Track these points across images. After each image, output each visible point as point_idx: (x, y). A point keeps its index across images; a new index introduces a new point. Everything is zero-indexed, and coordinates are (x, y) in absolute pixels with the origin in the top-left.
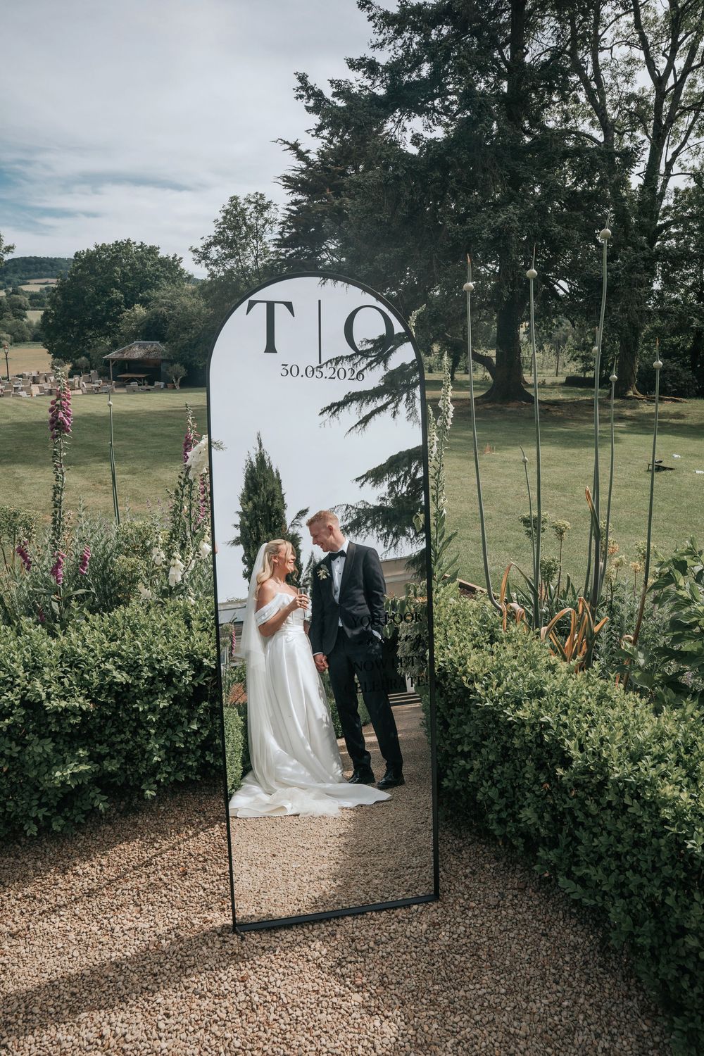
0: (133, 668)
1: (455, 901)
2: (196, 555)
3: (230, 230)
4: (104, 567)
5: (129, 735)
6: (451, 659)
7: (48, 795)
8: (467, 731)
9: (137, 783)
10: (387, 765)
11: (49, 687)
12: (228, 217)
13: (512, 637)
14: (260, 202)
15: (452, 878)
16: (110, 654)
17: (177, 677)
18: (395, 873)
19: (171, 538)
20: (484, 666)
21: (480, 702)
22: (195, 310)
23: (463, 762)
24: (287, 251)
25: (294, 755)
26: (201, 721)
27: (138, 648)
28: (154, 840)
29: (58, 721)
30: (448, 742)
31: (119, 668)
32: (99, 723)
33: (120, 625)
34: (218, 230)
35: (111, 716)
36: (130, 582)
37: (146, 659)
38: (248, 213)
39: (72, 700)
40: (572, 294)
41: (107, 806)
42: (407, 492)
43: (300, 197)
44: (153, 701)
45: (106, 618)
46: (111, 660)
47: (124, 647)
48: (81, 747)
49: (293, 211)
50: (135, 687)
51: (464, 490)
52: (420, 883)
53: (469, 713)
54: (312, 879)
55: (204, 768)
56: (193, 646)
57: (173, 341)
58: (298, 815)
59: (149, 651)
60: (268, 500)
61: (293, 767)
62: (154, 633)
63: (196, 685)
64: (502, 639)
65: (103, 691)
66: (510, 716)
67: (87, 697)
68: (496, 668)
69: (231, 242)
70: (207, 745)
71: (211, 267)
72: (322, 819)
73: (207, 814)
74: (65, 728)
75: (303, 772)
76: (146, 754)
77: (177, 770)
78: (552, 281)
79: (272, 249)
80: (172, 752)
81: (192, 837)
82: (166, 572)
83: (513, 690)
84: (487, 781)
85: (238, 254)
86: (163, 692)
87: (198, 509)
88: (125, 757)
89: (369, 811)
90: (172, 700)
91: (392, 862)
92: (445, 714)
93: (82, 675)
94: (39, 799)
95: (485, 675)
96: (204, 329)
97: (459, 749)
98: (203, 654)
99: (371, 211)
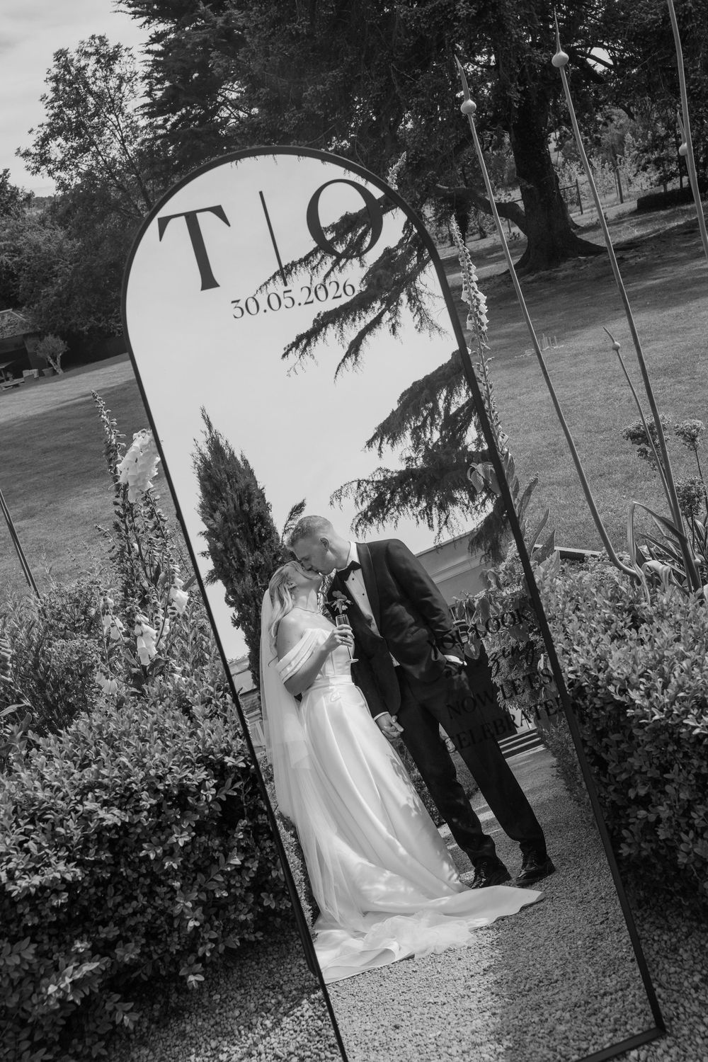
0: (126, 799)
1: (691, 1031)
2: (170, 611)
3: (70, 107)
4: (36, 664)
5: (143, 901)
6: (583, 666)
7: (42, 1027)
8: (637, 765)
9: (172, 969)
10: (521, 846)
11: (9, 861)
12: (61, 87)
13: (664, 611)
14: (103, 50)
15: (676, 995)
16: (85, 787)
17: (194, 794)
18: (587, 1007)
19: (126, 595)
20: (635, 662)
21: (645, 716)
22: (53, 247)
23: (642, 813)
24: (166, 121)
25: (382, 864)
26: (243, 850)
27: (126, 767)
28: (217, 1050)
29: (35, 910)
30: (611, 788)
31: (105, 803)
32: (95, 893)
33: (89, 741)
34: (51, 112)
35: (110, 880)
36: (81, 676)
37: (142, 780)
38: (89, 73)
39: (47, 870)
40: (620, 66)
41: (136, 1017)
42: (442, 438)
43: (162, 27)
44: (167, 839)
45: (66, 737)
46: (90, 795)
47: (104, 772)
48: (77, 937)
49: (157, 53)
50: (135, 826)
51: (527, 414)
52: (629, 1014)
53: (632, 737)
54: (465, 1048)
55: (264, 919)
56: (204, 743)
57: (33, 303)
58: (412, 957)
59: (143, 766)
60: (241, 504)
61: (388, 883)
62: (143, 740)
63: (224, 798)
64: (651, 617)
65: (90, 845)
66: (695, 728)
67: (69, 860)
68: (654, 662)
69: (77, 127)
70: (260, 884)
71: (57, 174)
72: (450, 954)
73: (286, 988)
74: (47, 916)
75: (402, 887)
76: (174, 921)
77: (225, 933)
78: (583, 54)
79: (143, 122)
80: (212, 908)
81: (273, 1029)
82: (132, 647)
83: (690, 688)
84: (687, 833)
85: (94, 144)
86: (177, 823)
87: (150, 543)
88: (146, 935)
89: (515, 924)
90: (194, 829)
91: (576, 992)
92: (596, 748)
93: (53, 829)
94: (30, 1038)
95: (641, 676)
96: (75, 272)
97: (632, 794)
98: (222, 751)
99: (278, 21)
